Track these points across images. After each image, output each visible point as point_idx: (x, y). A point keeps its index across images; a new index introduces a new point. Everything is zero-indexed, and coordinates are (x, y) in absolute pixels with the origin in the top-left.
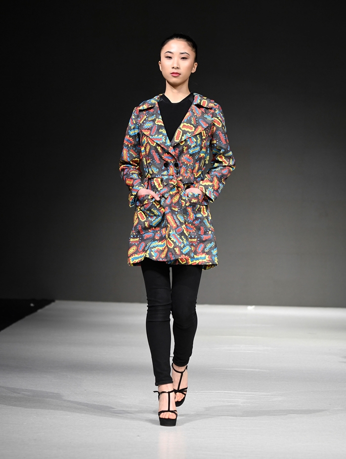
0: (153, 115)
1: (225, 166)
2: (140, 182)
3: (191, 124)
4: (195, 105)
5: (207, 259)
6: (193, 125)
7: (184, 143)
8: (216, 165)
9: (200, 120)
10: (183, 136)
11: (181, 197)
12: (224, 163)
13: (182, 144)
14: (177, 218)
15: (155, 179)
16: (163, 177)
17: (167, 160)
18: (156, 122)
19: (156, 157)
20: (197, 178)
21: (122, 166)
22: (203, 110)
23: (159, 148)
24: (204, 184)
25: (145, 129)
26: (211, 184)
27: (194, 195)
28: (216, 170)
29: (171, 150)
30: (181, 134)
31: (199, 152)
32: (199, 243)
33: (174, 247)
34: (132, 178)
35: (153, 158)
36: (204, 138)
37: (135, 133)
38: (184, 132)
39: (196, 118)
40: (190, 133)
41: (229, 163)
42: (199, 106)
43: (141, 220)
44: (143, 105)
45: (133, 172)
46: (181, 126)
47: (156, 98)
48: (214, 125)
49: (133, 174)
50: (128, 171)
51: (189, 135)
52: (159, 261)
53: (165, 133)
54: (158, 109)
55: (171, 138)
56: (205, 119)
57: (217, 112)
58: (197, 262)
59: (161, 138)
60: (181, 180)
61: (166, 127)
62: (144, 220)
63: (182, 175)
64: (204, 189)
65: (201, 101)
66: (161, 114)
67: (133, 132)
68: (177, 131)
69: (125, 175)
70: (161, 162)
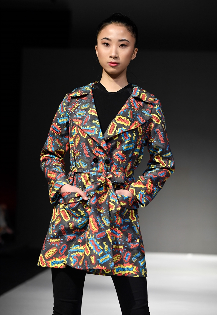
0: (86, 103)
1: (163, 168)
2: (64, 177)
3: (127, 118)
4: (134, 97)
5: (135, 270)
6: (129, 119)
7: (117, 138)
8: (153, 166)
9: (137, 114)
10: (117, 129)
11: (108, 198)
12: (161, 164)
13: (115, 139)
14: (102, 221)
15: (83, 174)
16: (91, 173)
17: (97, 155)
18: (89, 112)
19: (86, 150)
20: (127, 178)
21: (44, 156)
22: (141, 103)
23: (90, 141)
24: (135, 186)
25: (77, 119)
26: (143, 187)
27: (123, 197)
28: (152, 171)
29: (103, 144)
30: (116, 127)
31: (133, 150)
32: (125, 252)
33: (90, 255)
34: (55, 171)
35: (82, 151)
36: (140, 134)
37: (64, 121)
38: (119, 126)
39: (133, 112)
40: (125, 127)
41: (167, 165)
42: (137, 99)
43: (65, 219)
44: (76, 92)
45: (56, 164)
46: (116, 119)
47: (90, 85)
48: (152, 121)
49: (56, 166)
50: (50, 163)
51: (124, 129)
52: (76, 269)
53: (99, 124)
54: (93, 97)
55: (104, 131)
56: (142, 115)
57: (156, 107)
58: (123, 273)
59: (94, 130)
60: (110, 179)
61: (100, 119)
62: (67, 221)
63: (112, 174)
64: (135, 192)
65: (140, 94)
66: (95, 104)
67: (62, 120)
68: (111, 124)
69: (47, 166)
70: (90, 156)
